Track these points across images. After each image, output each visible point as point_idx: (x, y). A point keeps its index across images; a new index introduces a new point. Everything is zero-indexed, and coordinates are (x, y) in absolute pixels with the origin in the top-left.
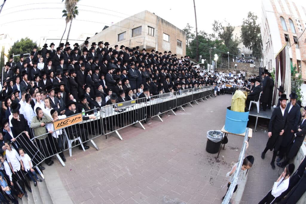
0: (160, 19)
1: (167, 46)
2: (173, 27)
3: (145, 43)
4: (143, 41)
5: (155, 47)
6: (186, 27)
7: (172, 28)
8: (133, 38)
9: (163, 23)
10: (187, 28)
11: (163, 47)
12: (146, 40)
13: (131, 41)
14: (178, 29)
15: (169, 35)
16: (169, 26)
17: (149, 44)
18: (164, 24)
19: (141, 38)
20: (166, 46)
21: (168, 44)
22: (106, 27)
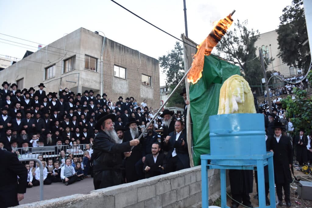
0: (108, 41)
1: (121, 87)
2: (132, 53)
3: (80, 83)
4: (77, 79)
5: (98, 88)
6: (174, 49)
7: (132, 55)
8: (64, 75)
9: (113, 47)
10: (176, 51)
11: (114, 87)
12: (82, 78)
13: (63, 79)
14: (144, 56)
15: (126, 69)
16: (126, 52)
17: (87, 85)
18: (116, 50)
19: (75, 76)
20: (119, 85)
21: (124, 82)
22: (28, 53)
